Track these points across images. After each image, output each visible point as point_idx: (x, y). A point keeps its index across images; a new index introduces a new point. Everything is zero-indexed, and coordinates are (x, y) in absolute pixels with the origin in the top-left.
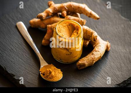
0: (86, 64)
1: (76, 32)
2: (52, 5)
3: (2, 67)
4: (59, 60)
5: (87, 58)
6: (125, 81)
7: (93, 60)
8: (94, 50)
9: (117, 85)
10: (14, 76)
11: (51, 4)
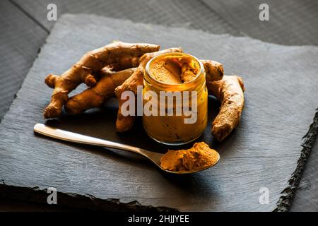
0: (230, 123)
1: (187, 70)
2: (57, 79)
3: (84, 196)
4: (175, 140)
5: (227, 113)
6: (311, 126)
7: (238, 113)
8: (225, 95)
9: (305, 137)
10: (118, 200)
11: (54, 79)
